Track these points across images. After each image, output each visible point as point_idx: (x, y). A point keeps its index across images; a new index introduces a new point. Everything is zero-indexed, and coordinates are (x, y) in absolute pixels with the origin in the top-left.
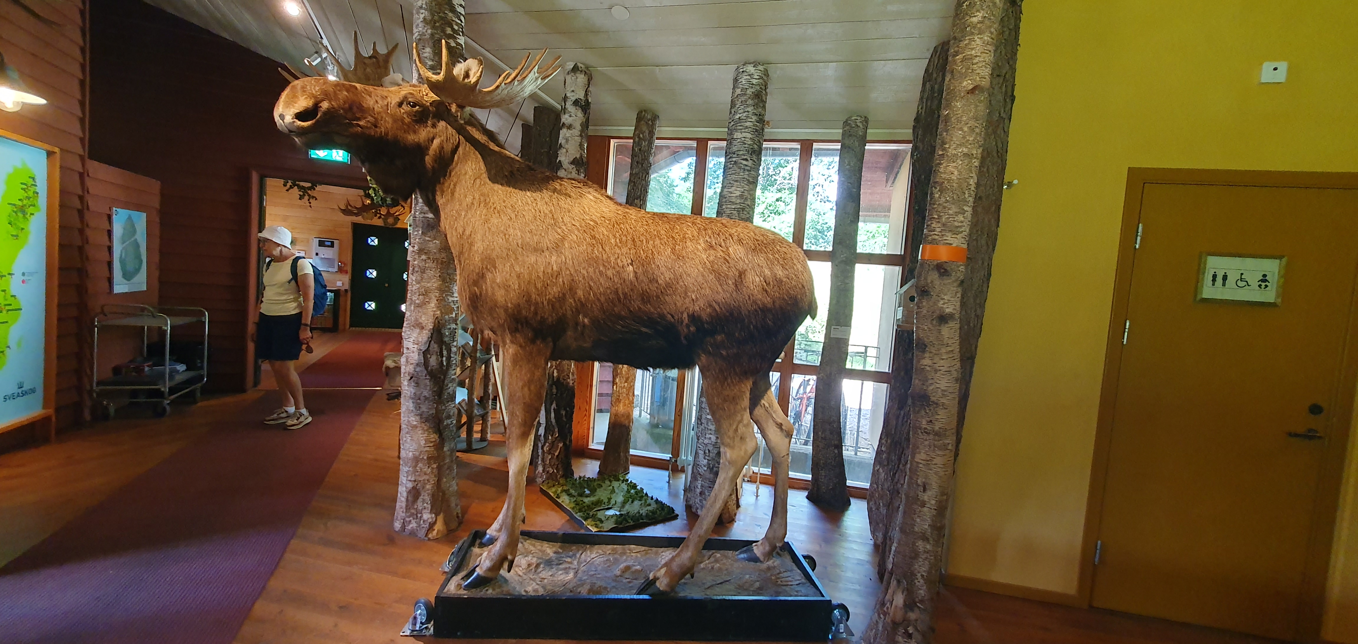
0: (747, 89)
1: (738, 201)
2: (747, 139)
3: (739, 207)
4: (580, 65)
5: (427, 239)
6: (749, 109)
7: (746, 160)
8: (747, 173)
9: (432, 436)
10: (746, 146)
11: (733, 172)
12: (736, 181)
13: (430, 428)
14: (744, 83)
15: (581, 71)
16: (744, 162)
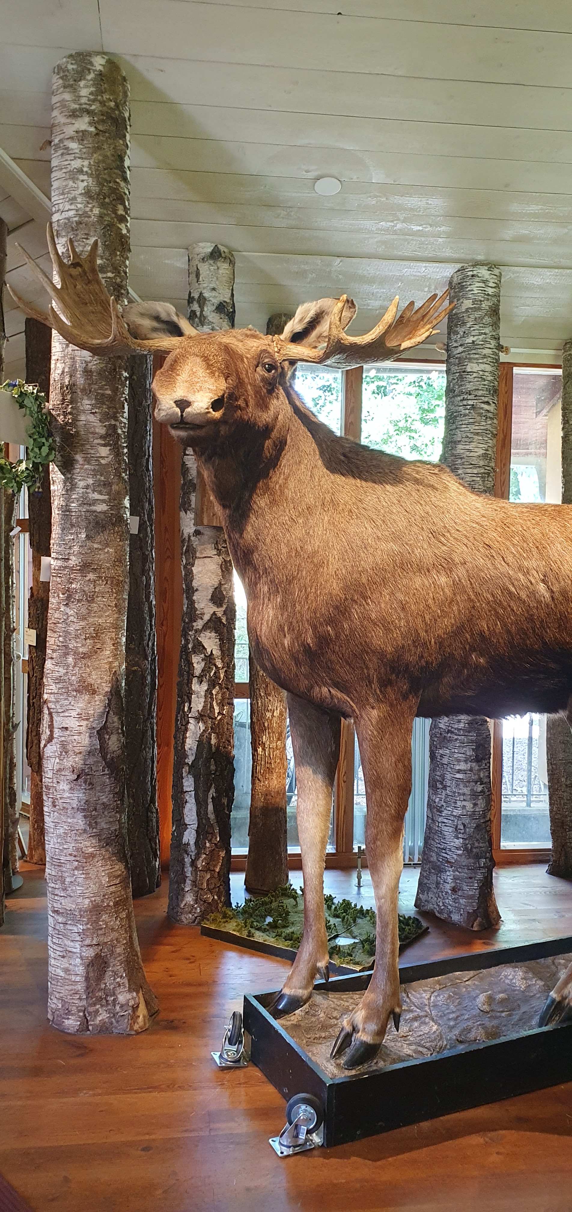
0: (481, 301)
1: (482, 463)
2: (486, 374)
3: (483, 471)
4: (222, 248)
5: (96, 546)
6: (487, 330)
7: (488, 403)
8: (489, 422)
9: (117, 867)
10: (486, 382)
11: (471, 420)
12: (477, 434)
13: (114, 854)
14: (476, 292)
15: (225, 258)
16: (486, 407)
